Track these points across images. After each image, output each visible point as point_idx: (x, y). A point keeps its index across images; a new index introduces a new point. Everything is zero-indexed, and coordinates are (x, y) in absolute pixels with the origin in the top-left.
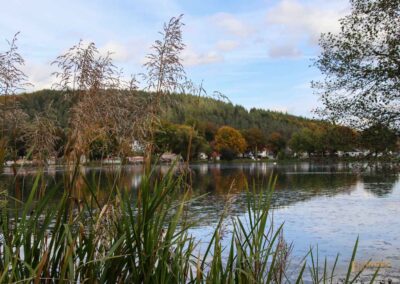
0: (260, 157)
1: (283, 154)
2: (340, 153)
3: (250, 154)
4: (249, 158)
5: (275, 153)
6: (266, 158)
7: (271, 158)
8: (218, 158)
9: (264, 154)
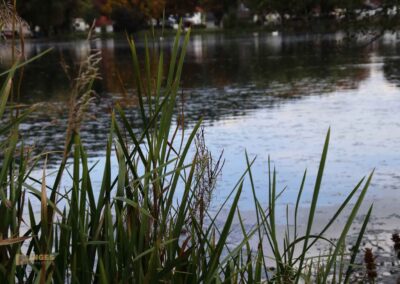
0: (188, 24)
1: (233, 17)
2: (338, 12)
3: (171, 19)
4: (169, 27)
5: (217, 16)
6: (201, 26)
7: (211, 25)
8: (110, 29)
9: (196, 19)
